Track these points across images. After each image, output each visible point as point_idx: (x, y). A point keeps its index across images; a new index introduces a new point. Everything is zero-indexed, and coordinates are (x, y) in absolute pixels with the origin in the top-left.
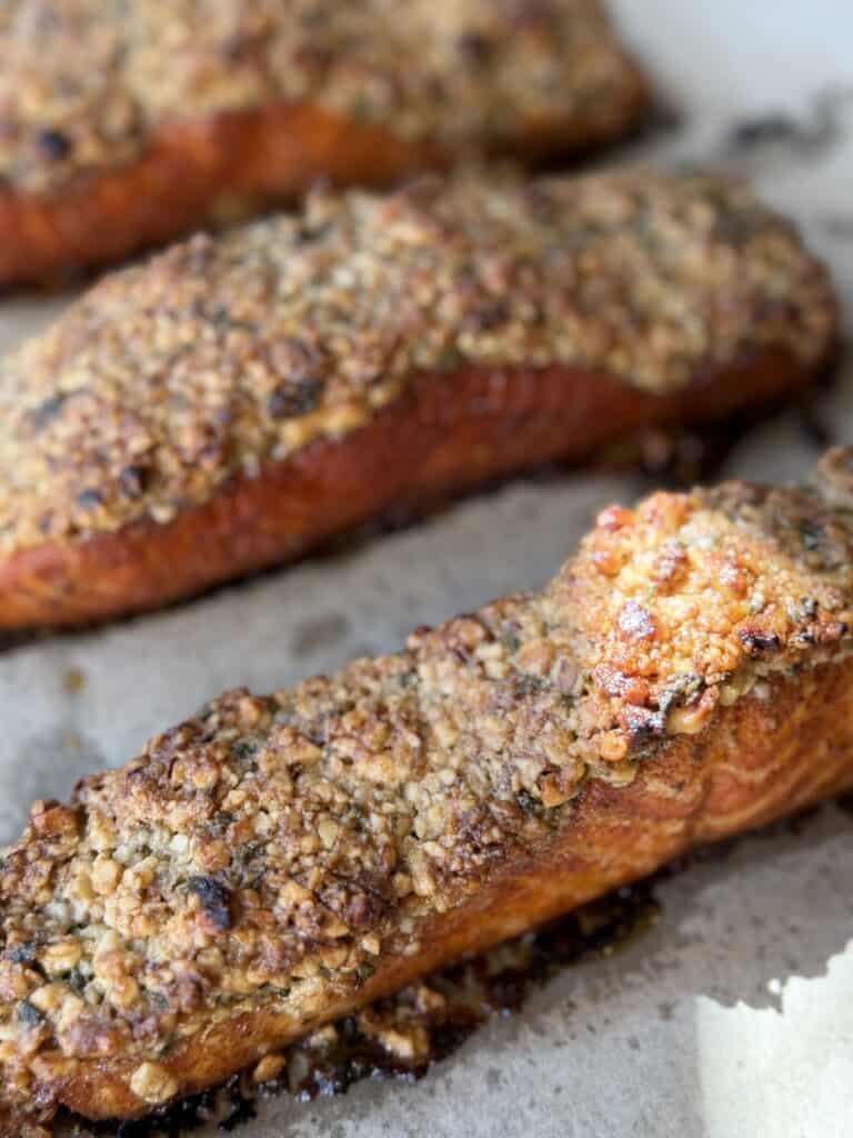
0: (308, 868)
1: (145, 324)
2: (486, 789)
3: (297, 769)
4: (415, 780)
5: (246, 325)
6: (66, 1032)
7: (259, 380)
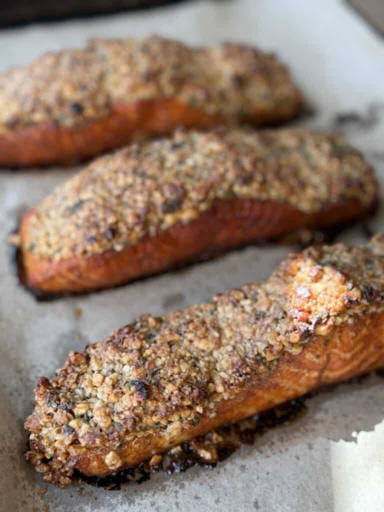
0: (176, 379)
1: (114, 176)
2: (244, 353)
3: (171, 343)
4: (217, 349)
5: (154, 178)
6: (82, 437)
7: (158, 198)
